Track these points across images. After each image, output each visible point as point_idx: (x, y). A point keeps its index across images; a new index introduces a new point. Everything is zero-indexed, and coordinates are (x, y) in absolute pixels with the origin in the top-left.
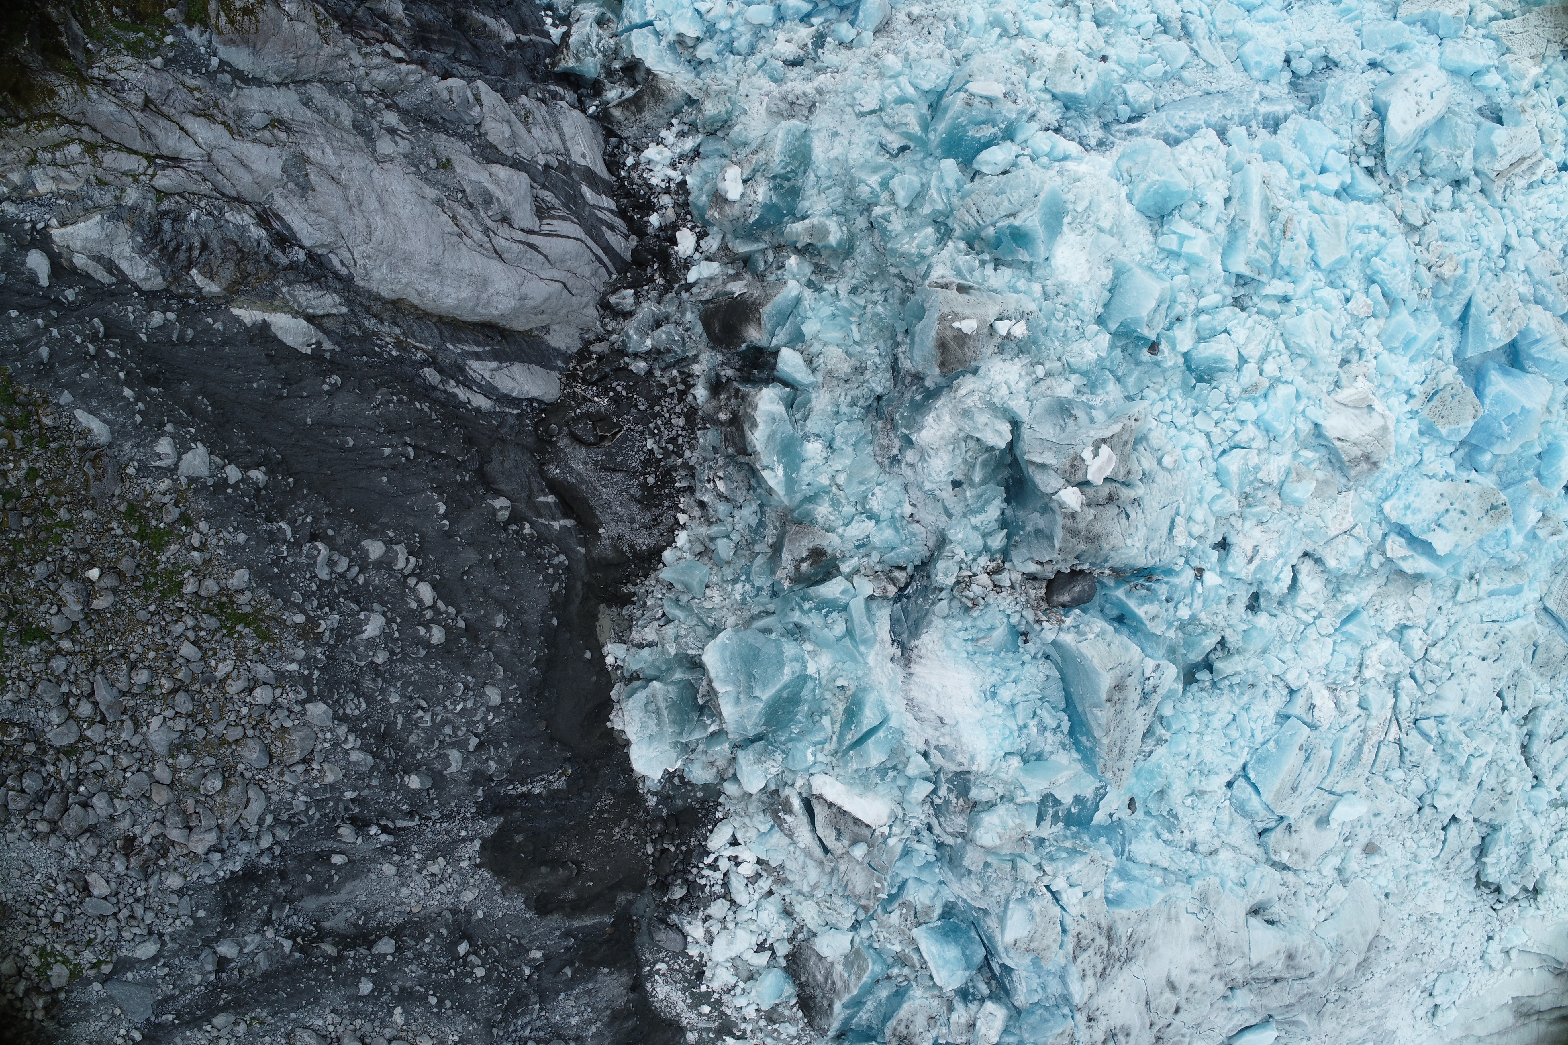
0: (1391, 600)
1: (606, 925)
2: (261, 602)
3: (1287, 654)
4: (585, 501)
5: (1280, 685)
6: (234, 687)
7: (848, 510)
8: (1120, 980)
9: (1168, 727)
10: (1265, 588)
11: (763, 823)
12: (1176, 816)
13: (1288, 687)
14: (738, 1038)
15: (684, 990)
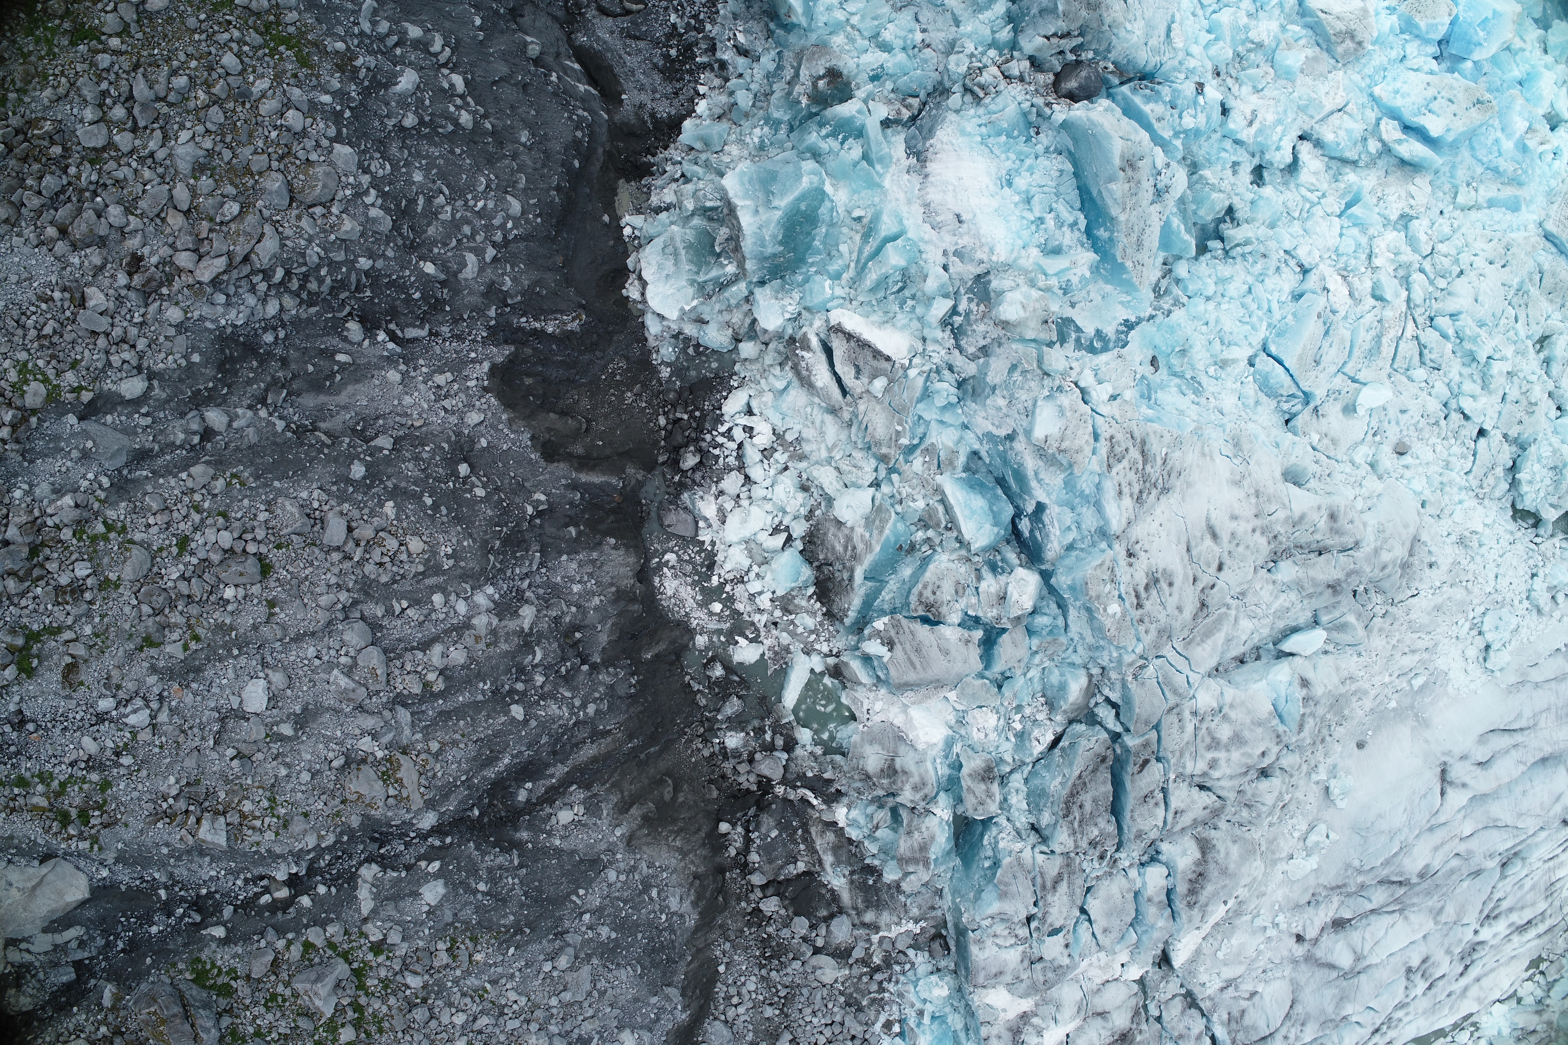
0: (1393, 189)
1: (615, 488)
2: (305, 25)
3: (1296, 227)
4: (611, 67)
5: (1292, 263)
6: (268, 106)
7: (862, 43)
8: (1158, 511)
9: (1185, 289)
10: (1267, 157)
11: (780, 378)
12: (1199, 384)
13: (1301, 266)
14: (751, 641)
15: (694, 584)
